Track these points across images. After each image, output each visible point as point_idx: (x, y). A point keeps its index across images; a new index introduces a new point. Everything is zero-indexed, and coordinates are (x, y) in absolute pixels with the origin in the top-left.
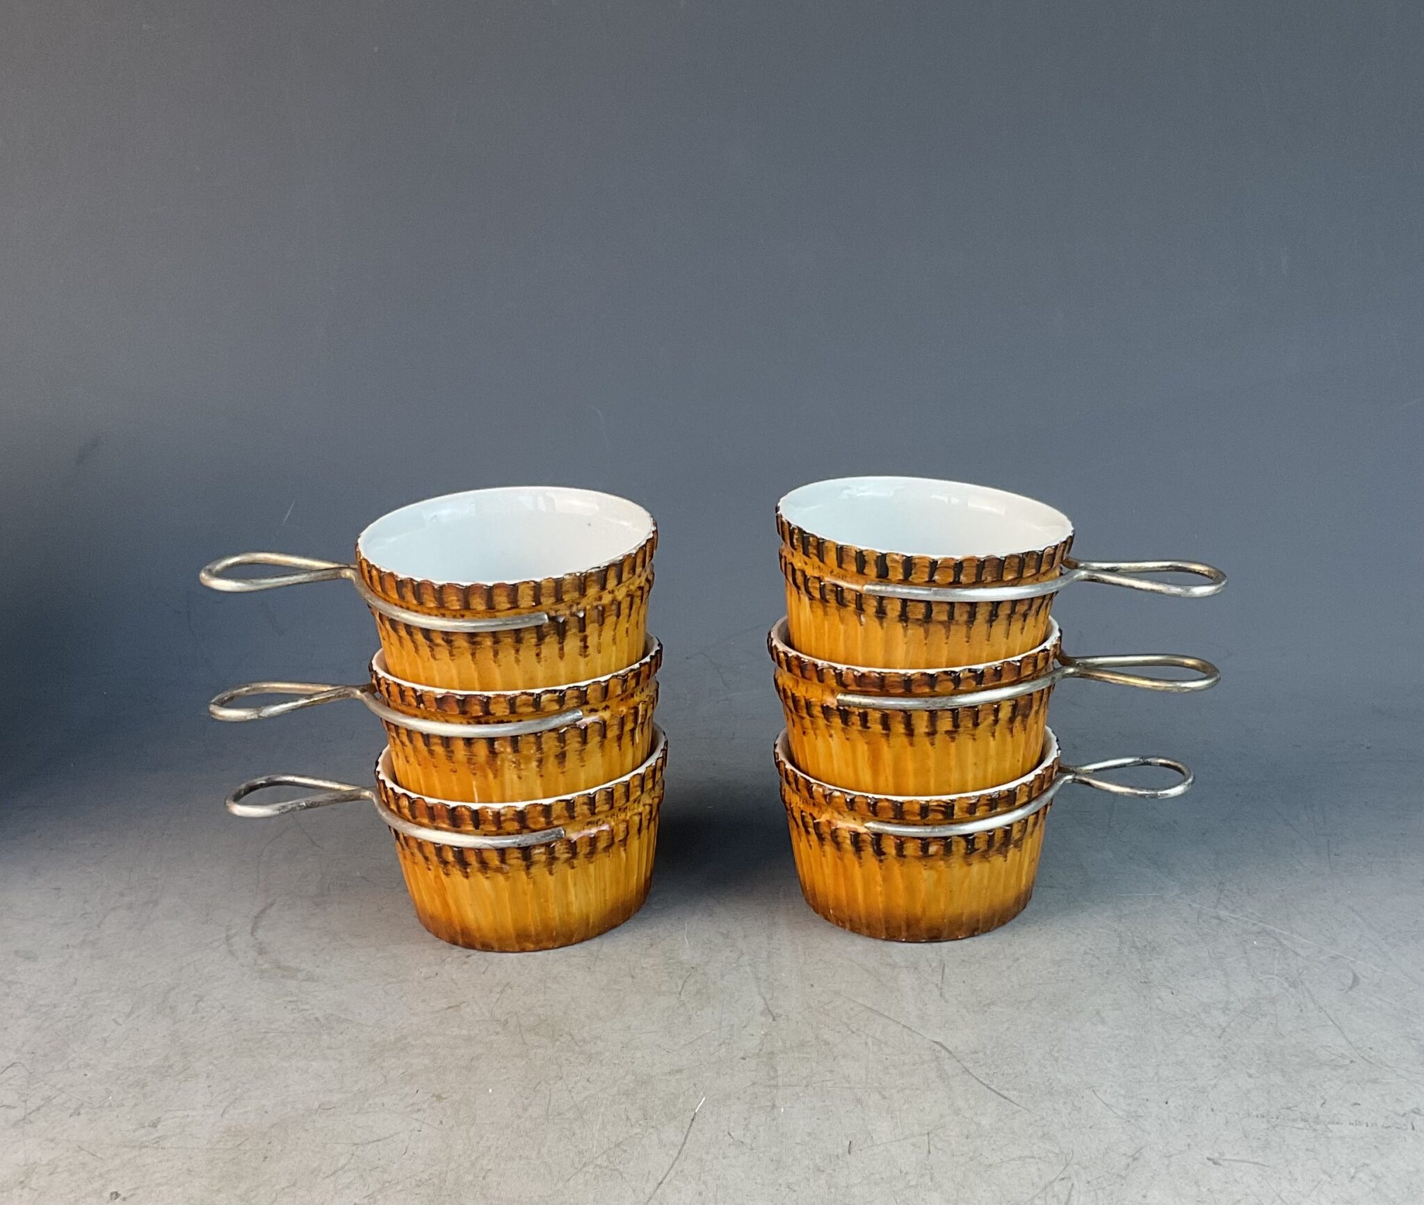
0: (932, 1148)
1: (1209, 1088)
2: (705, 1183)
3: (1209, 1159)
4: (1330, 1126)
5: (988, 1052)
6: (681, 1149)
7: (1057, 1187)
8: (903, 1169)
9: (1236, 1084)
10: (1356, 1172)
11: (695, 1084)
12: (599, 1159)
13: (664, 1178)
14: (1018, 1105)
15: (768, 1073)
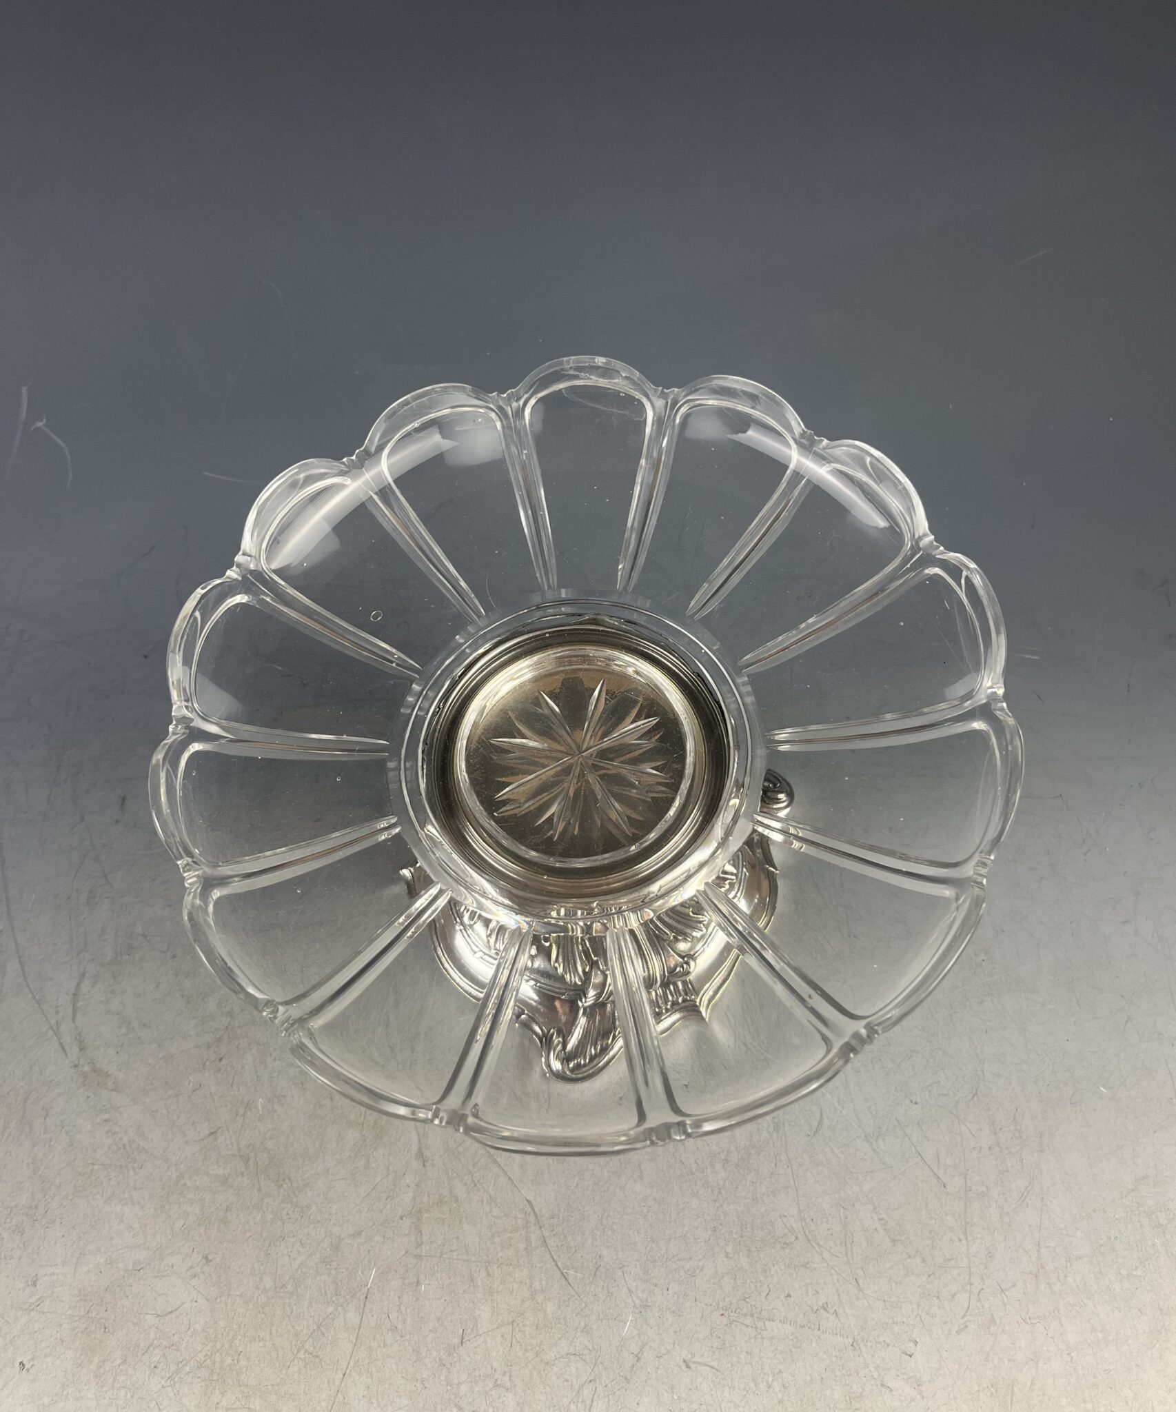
0: (514, 1340)
1: (698, 1271)
2: (371, 1374)
3: (684, 1361)
4: (767, 1323)
5: (561, 1216)
6: (358, 1334)
7: (586, 1392)
8: (494, 1365)
9: (716, 1267)
10: (772, 1382)
11: (369, 1251)
12: (307, 1343)
13: (347, 1368)
14: (572, 1288)
15: (416, 1239)
